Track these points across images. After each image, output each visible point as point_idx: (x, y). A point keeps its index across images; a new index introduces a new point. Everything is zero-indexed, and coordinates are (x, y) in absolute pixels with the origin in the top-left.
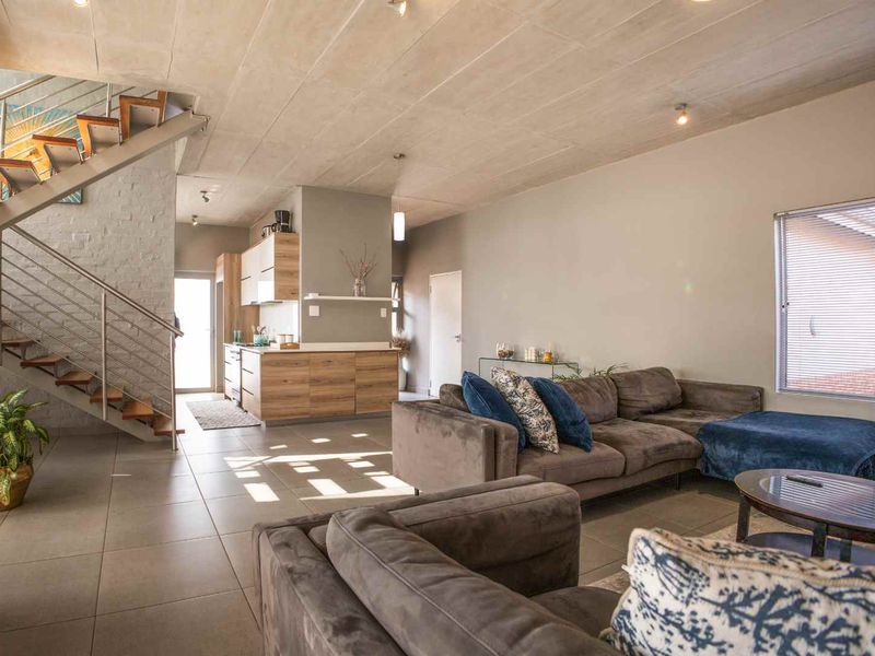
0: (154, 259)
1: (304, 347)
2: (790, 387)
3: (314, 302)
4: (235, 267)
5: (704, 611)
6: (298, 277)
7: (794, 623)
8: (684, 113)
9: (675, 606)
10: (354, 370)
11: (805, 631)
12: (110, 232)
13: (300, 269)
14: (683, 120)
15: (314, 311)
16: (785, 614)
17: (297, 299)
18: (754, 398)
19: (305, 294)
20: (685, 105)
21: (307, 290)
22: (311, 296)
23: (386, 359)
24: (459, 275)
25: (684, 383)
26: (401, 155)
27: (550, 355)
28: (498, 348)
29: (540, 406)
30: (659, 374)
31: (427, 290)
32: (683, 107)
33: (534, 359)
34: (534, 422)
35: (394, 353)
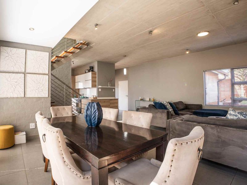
0: (67, 78)
1: (98, 98)
2: (207, 104)
3: (100, 88)
4: (74, 79)
5: (237, 113)
6: (96, 82)
7: (243, 114)
8: (188, 51)
9: (234, 114)
10: (109, 103)
11: (244, 114)
12: (57, 71)
13: (97, 80)
14: (187, 52)
15: (100, 90)
16: (242, 113)
17: (96, 87)
18: (201, 106)
19: (98, 86)
20: (188, 49)
21: (98, 85)
22: (100, 87)
23: (116, 101)
24: (127, 81)
25: (185, 104)
26: (125, 56)
27: (154, 99)
28: (140, 98)
29: (171, 107)
30: (181, 102)
31: (118, 85)
32: (187, 50)
33: (149, 100)
34: (170, 110)
35: (117, 99)
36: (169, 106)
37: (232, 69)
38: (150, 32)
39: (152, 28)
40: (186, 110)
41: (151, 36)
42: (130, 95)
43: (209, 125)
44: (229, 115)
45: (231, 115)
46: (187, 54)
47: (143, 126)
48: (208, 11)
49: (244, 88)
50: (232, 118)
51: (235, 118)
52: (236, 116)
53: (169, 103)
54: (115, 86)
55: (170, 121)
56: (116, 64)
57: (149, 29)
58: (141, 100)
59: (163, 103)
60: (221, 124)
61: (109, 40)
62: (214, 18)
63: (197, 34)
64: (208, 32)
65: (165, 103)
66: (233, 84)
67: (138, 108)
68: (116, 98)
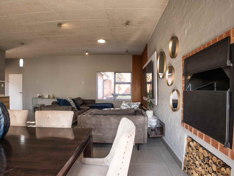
2: (98, 99)
5: (127, 105)
9: (125, 105)
11: (130, 105)
14: (87, 54)
18: (94, 101)
23: (6, 99)
24: (21, 75)
25: (83, 100)
26: (23, 44)
27: (53, 96)
28: (38, 95)
29: (74, 104)
30: (79, 98)
31: (8, 79)
32: (87, 51)
33: (48, 97)
34: (74, 106)
35: (8, 97)
36: (72, 103)
37: (115, 73)
38: (59, 24)
39: (62, 21)
40: (84, 105)
41: (60, 28)
42: (25, 92)
43: (112, 116)
44: (122, 106)
45: (123, 106)
46: (86, 55)
47: (64, 126)
48: (110, 23)
49: (118, 86)
50: (124, 108)
51: (126, 108)
52: (127, 107)
53: (72, 99)
54: (4, 81)
55: (81, 116)
56: (7, 52)
57: (59, 21)
58: (39, 97)
59: (66, 99)
60: (120, 113)
61: (5, 16)
62: (112, 31)
63: (98, 40)
64: (105, 40)
65: (68, 99)
66: (115, 83)
67: (35, 106)
68: (6, 95)
